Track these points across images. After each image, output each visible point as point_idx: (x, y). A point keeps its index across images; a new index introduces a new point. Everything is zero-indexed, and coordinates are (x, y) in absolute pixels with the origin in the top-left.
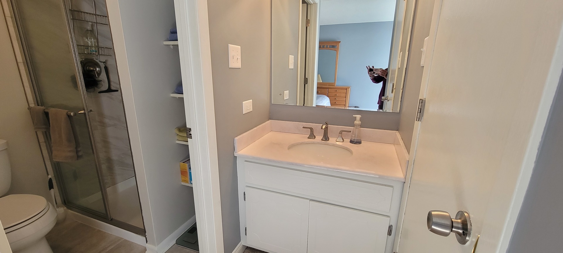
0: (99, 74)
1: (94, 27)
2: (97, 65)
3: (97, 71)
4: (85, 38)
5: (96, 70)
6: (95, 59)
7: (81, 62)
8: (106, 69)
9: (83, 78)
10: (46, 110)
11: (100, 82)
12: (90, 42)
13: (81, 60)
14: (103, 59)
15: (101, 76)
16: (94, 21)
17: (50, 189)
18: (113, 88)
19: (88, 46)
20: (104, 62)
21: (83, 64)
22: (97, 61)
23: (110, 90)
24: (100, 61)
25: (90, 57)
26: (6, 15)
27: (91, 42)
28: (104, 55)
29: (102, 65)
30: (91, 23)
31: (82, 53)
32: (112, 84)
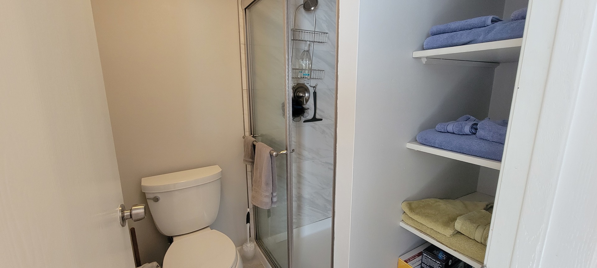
0: (307, 101)
1: (311, 47)
2: (306, 90)
3: (306, 97)
4: (300, 61)
5: (305, 95)
6: (306, 84)
7: (293, 88)
8: (315, 93)
9: (291, 105)
10: (255, 143)
11: (307, 111)
12: (304, 64)
13: (294, 85)
14: (313, 83)
15: (308, 103)
16: (311, 40)
17: (247, 224)
18: (318, 117)
19: (302, 69)
20: (314, 87)
21: (294, 90)
22: (308, 86)
23: (314, 119)
24: (310, 86)
25: (302, 81)
26: (241, 43)
27: (306, 65)
28: (316, 79)
29: (312, 90)
30: (308, 42)
31: (296, 78)
32: (317, 111)
